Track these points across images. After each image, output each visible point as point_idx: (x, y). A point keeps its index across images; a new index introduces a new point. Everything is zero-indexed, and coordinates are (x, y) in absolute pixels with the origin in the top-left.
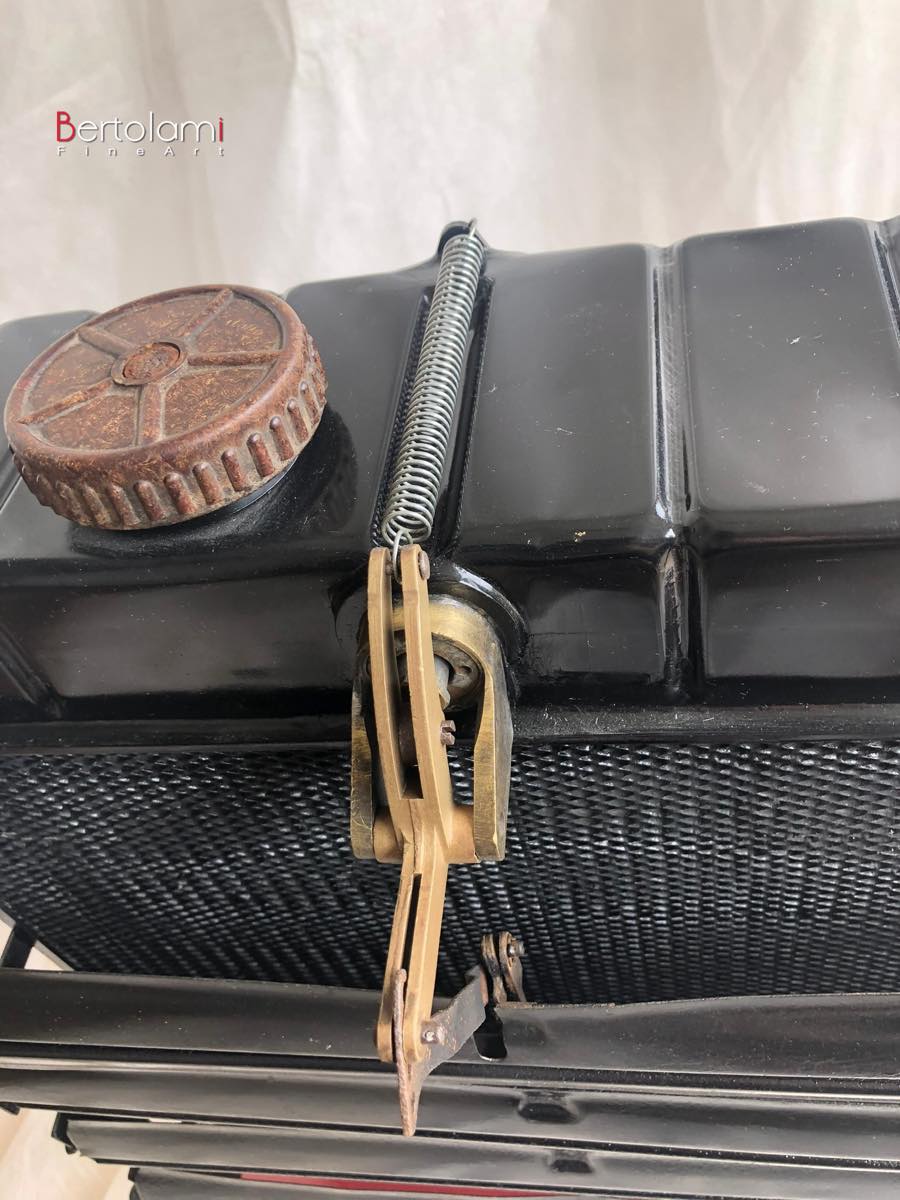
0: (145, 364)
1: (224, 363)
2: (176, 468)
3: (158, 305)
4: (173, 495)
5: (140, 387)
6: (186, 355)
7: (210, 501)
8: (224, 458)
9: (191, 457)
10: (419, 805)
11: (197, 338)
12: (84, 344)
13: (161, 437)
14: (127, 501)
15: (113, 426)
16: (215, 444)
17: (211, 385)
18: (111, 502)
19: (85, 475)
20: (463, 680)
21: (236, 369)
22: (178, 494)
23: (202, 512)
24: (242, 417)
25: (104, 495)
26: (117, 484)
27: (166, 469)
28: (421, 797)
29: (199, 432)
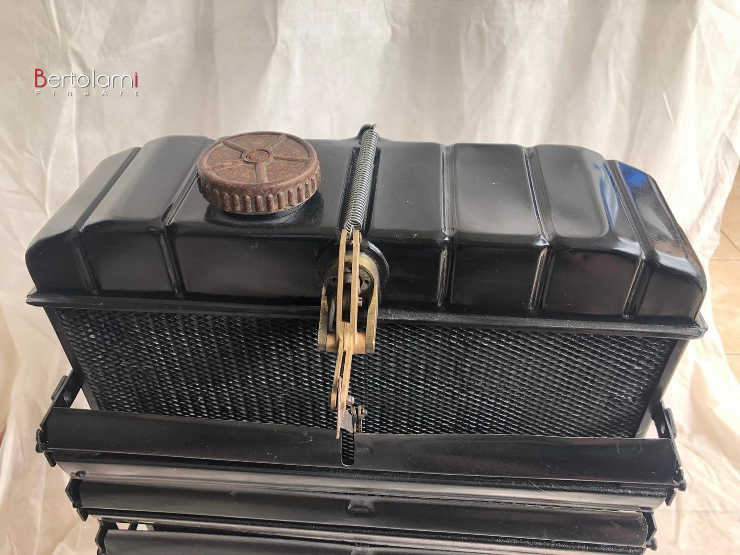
0: (255, 155)
1: (288, 160)
2: (272, 193)
3: (254, 136)
4: (268, 203)
5: (255, 164)
6: (272, 155)
7: (280, 208)
8: (289, 192)
9: (278, 189)
10: (348, 325)
11: (274, 150)
12: (226, 146)
13: (267, 181)
14: (250, 203)
15: (246, 175)
16: (287, 186)
17: (283, 167)
18: (244, 202)
19: (237, 190)
20: (365, 286)
21: (292, 163)
22: (270, 203)
23: (276, 211)
24: (298, 178)
25: (242, 199)
26: (249, 195)
27: (269, 192)
28: (349, 322)
29: (283, 181)
